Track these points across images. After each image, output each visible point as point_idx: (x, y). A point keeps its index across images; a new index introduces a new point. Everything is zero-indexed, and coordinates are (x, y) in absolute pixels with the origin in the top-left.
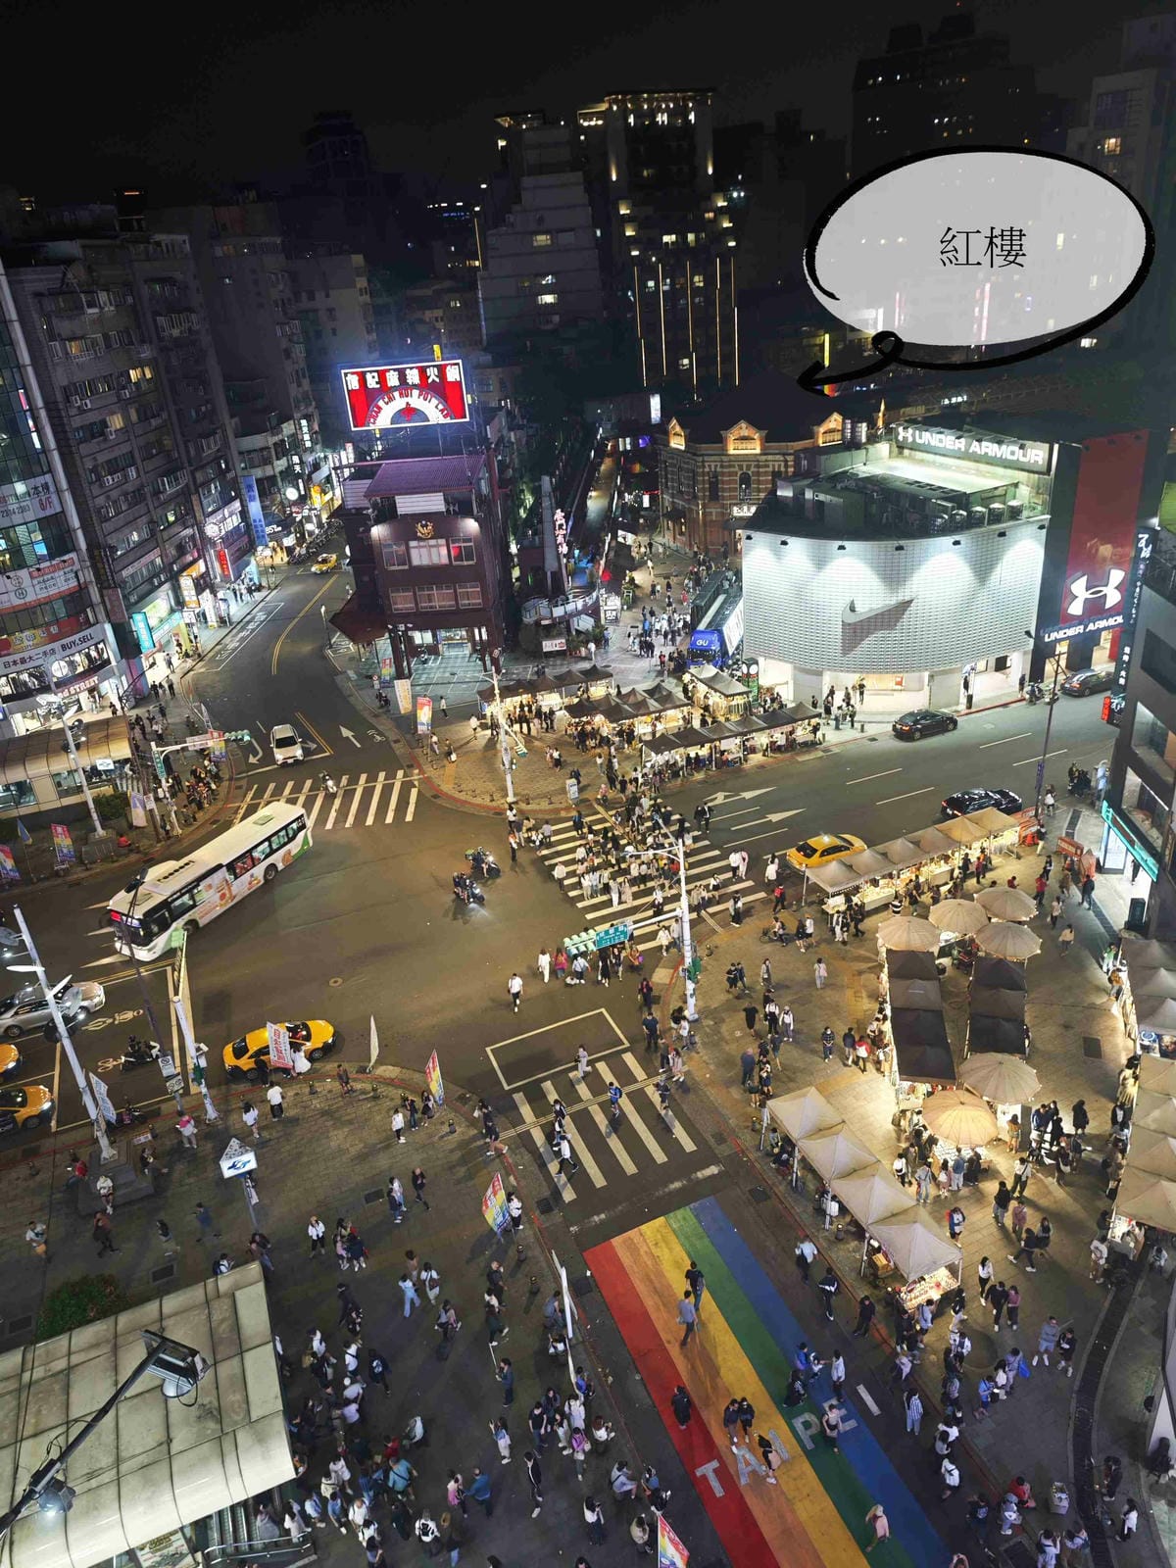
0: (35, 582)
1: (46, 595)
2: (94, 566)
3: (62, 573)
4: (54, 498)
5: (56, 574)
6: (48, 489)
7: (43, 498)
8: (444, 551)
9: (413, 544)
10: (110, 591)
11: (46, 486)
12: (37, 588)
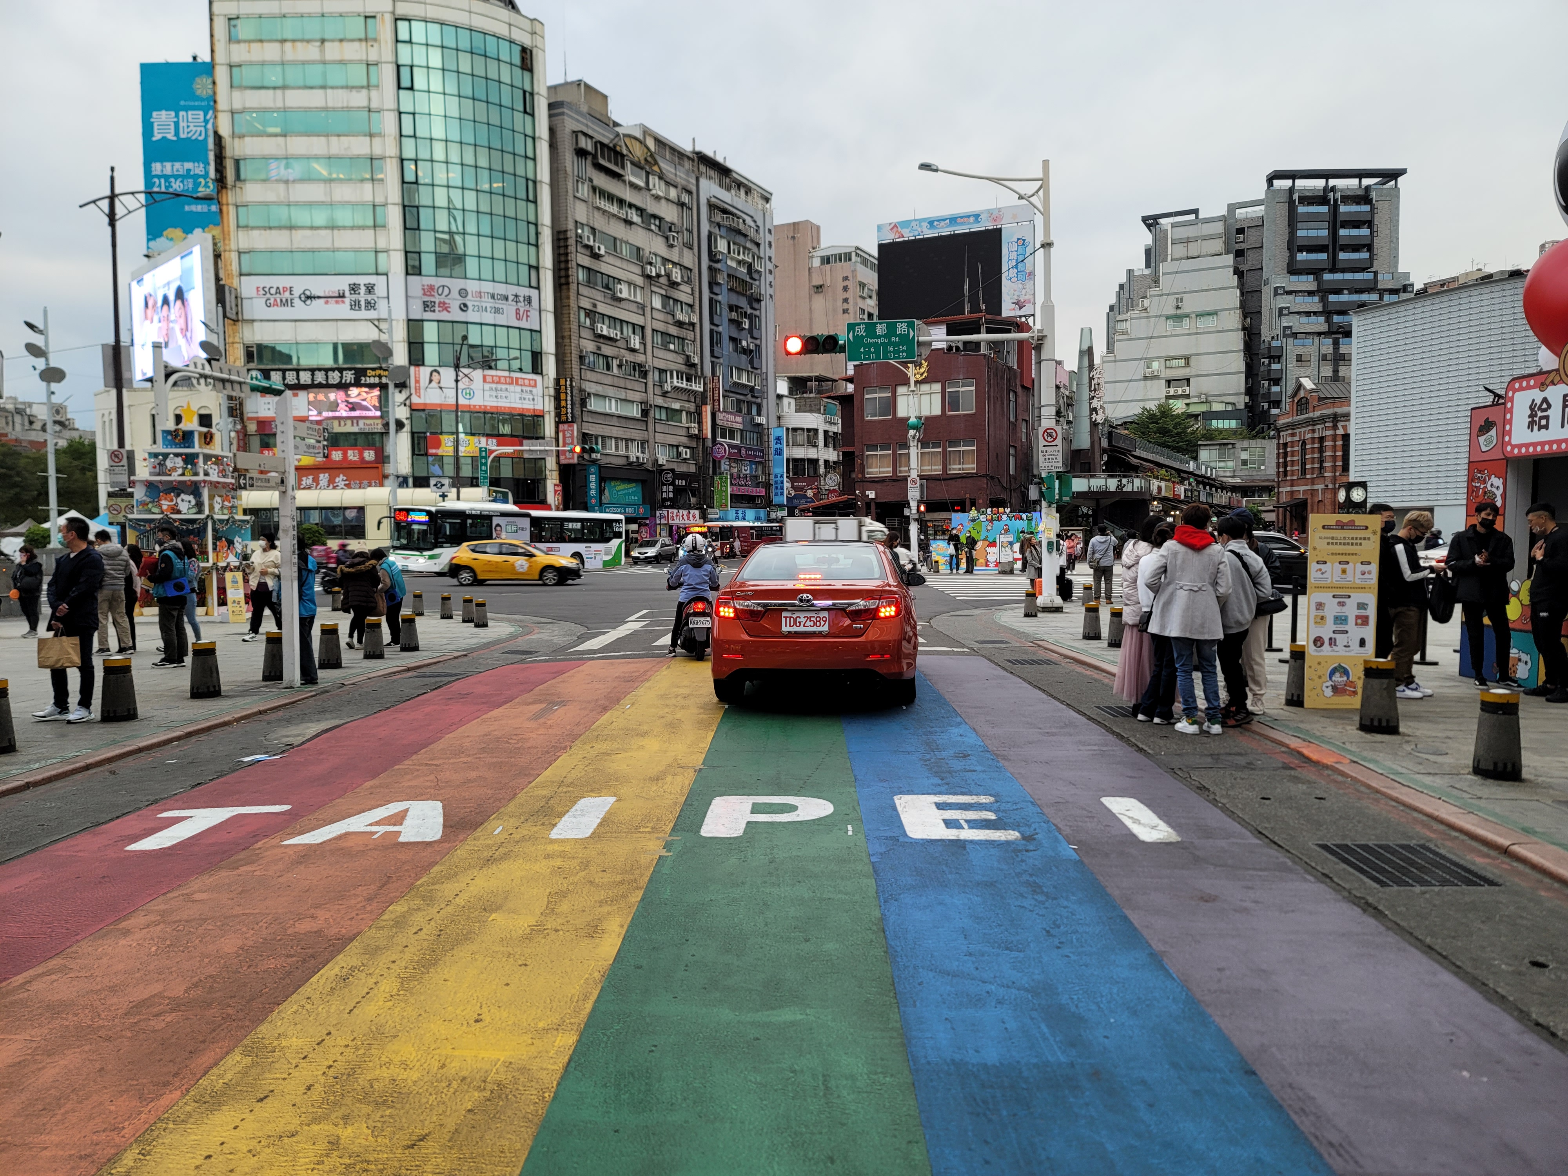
0: (487, 386)
1: (495, 404)
2: (557, 398)
3: (518, 389)
4: (534, 314)
5: (512, 388)
6: (530, 303)
7: (522, 310)
8: (937, 399)
9: (901, 390)
10: (566, 426)
11: (528, 300)
12: (487, 394)
